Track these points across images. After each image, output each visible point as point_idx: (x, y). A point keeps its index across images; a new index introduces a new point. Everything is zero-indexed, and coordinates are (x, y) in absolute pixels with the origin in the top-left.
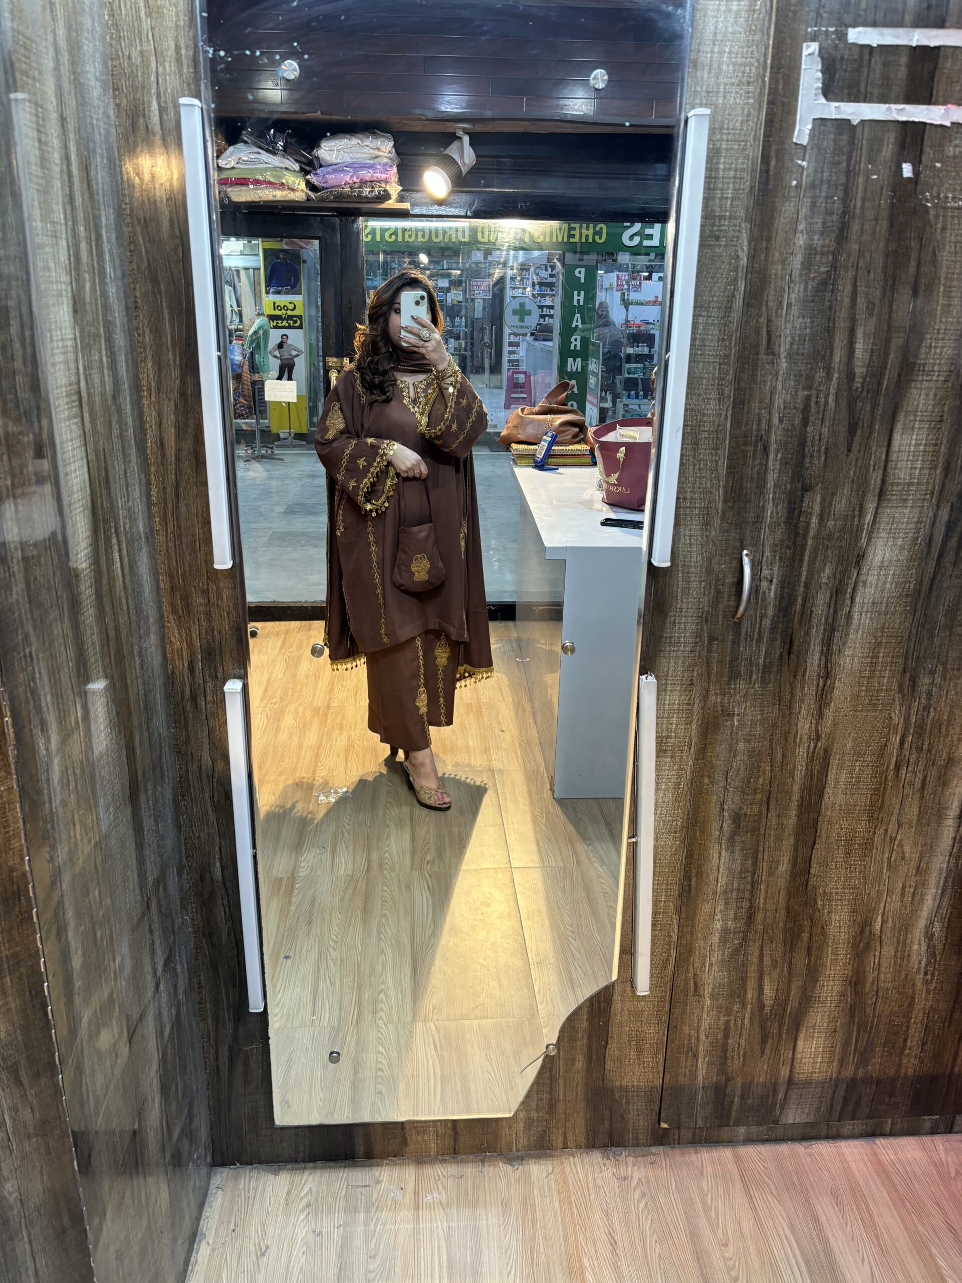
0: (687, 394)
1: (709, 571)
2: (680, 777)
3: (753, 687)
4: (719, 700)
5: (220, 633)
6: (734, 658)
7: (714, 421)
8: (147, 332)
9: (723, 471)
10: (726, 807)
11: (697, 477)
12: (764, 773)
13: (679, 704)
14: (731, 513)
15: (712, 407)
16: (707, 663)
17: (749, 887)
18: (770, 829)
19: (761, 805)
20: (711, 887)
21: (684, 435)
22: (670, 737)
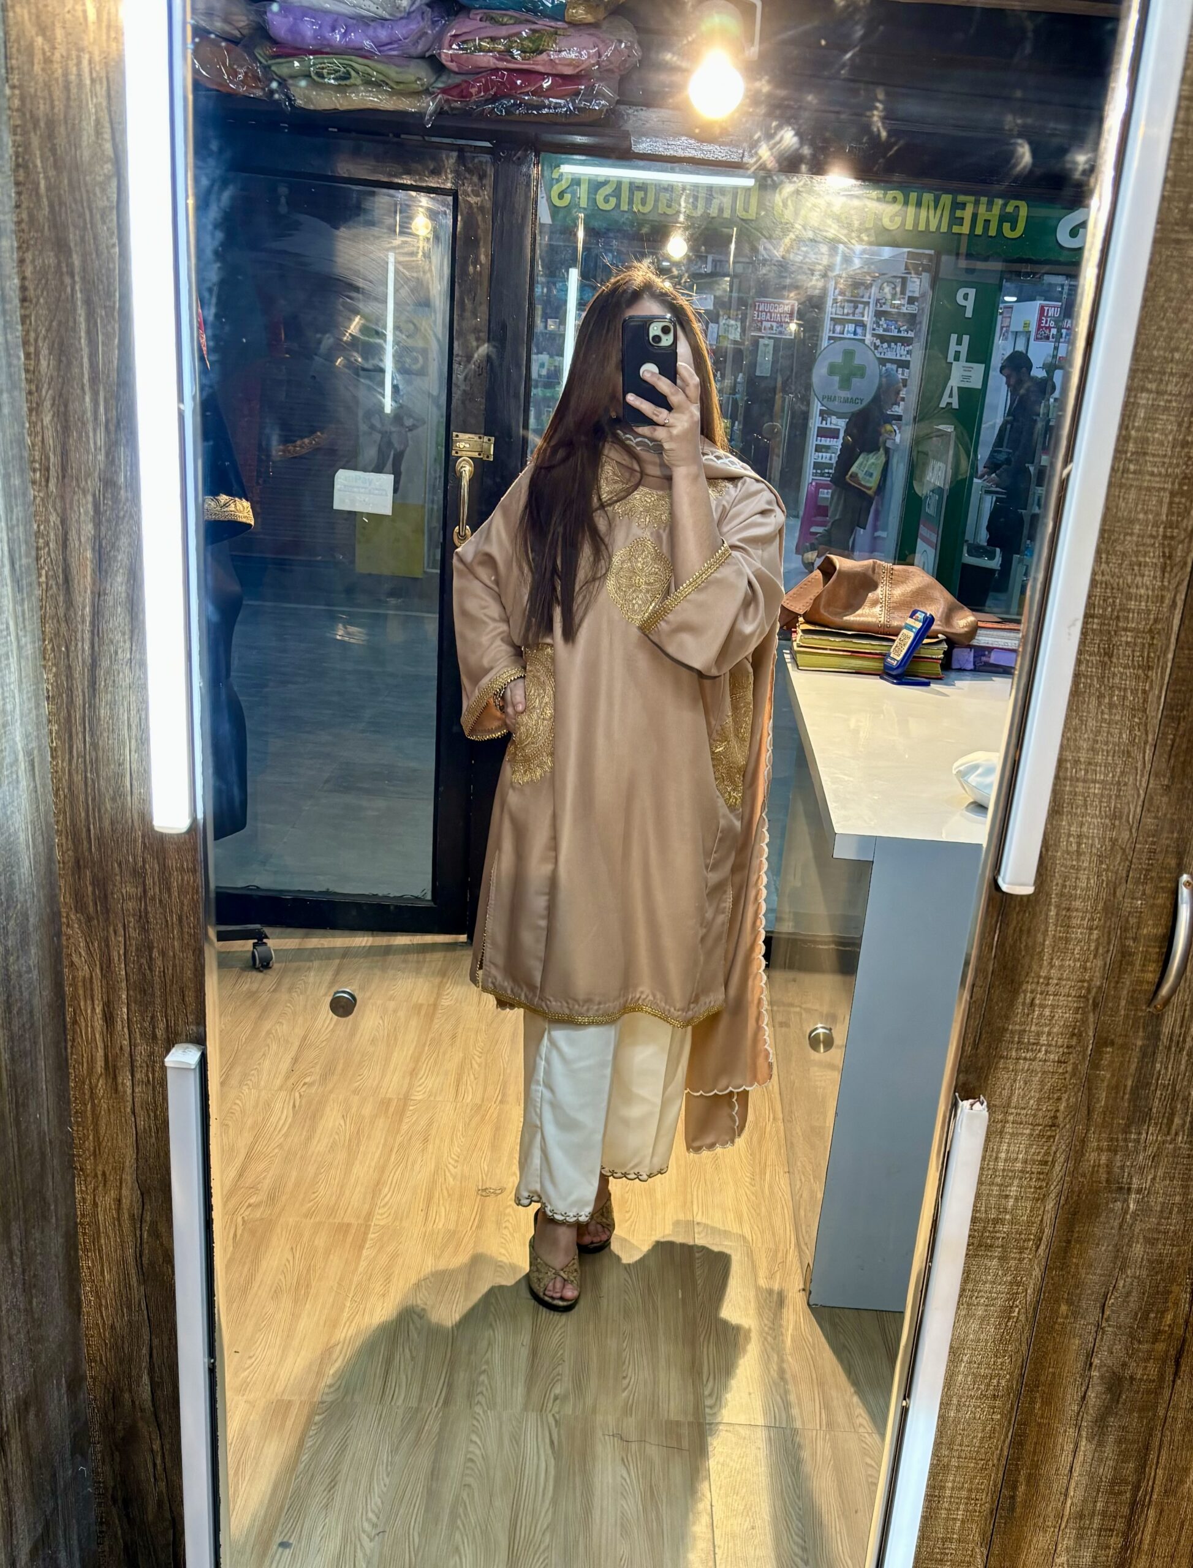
0: (1098, 552)
1: (1110, 909)
2: (1013, 1297)
3: (1174, 1140)
4: (1104, 1159)
5: (163, 953)
6: (1143, 1083)
7: (1149, 612)
8: (44, 352)
9: (1155, 713)
10: (1096, 1361)
11: (1103, 720)
12: (1176, 1304)
13: (1025, 1162)
14: (1165, 799)
15: (1147, 581)
16: (1090, 1089)
17: (1126, 1511)
18: (1176, 1408)
19: (1164, 1362)
20: (1053, 1504)
21: (1084, 633)
22: (1001, 1221)
